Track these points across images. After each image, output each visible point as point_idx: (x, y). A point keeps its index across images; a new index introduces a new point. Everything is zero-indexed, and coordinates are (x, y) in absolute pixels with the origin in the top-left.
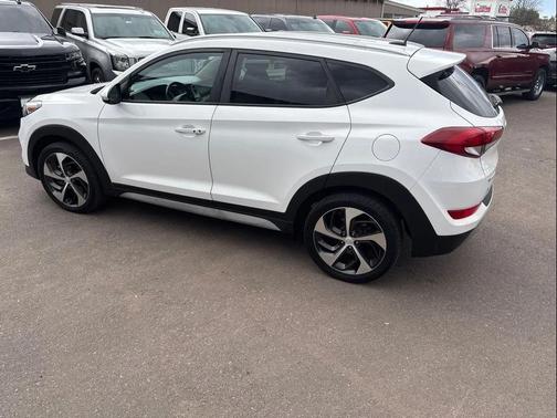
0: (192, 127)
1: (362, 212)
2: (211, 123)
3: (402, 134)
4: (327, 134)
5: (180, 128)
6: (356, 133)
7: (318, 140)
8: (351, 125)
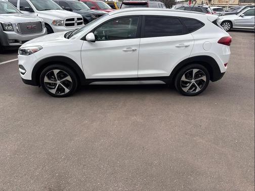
0: (131, 48)
1: (198, 70)
2: (140, 45)
3: (211, 41)
4: (186, 44)
5: (125, 49)
6: (197, 42)
7: (183, 46)
8: (194, 40)
